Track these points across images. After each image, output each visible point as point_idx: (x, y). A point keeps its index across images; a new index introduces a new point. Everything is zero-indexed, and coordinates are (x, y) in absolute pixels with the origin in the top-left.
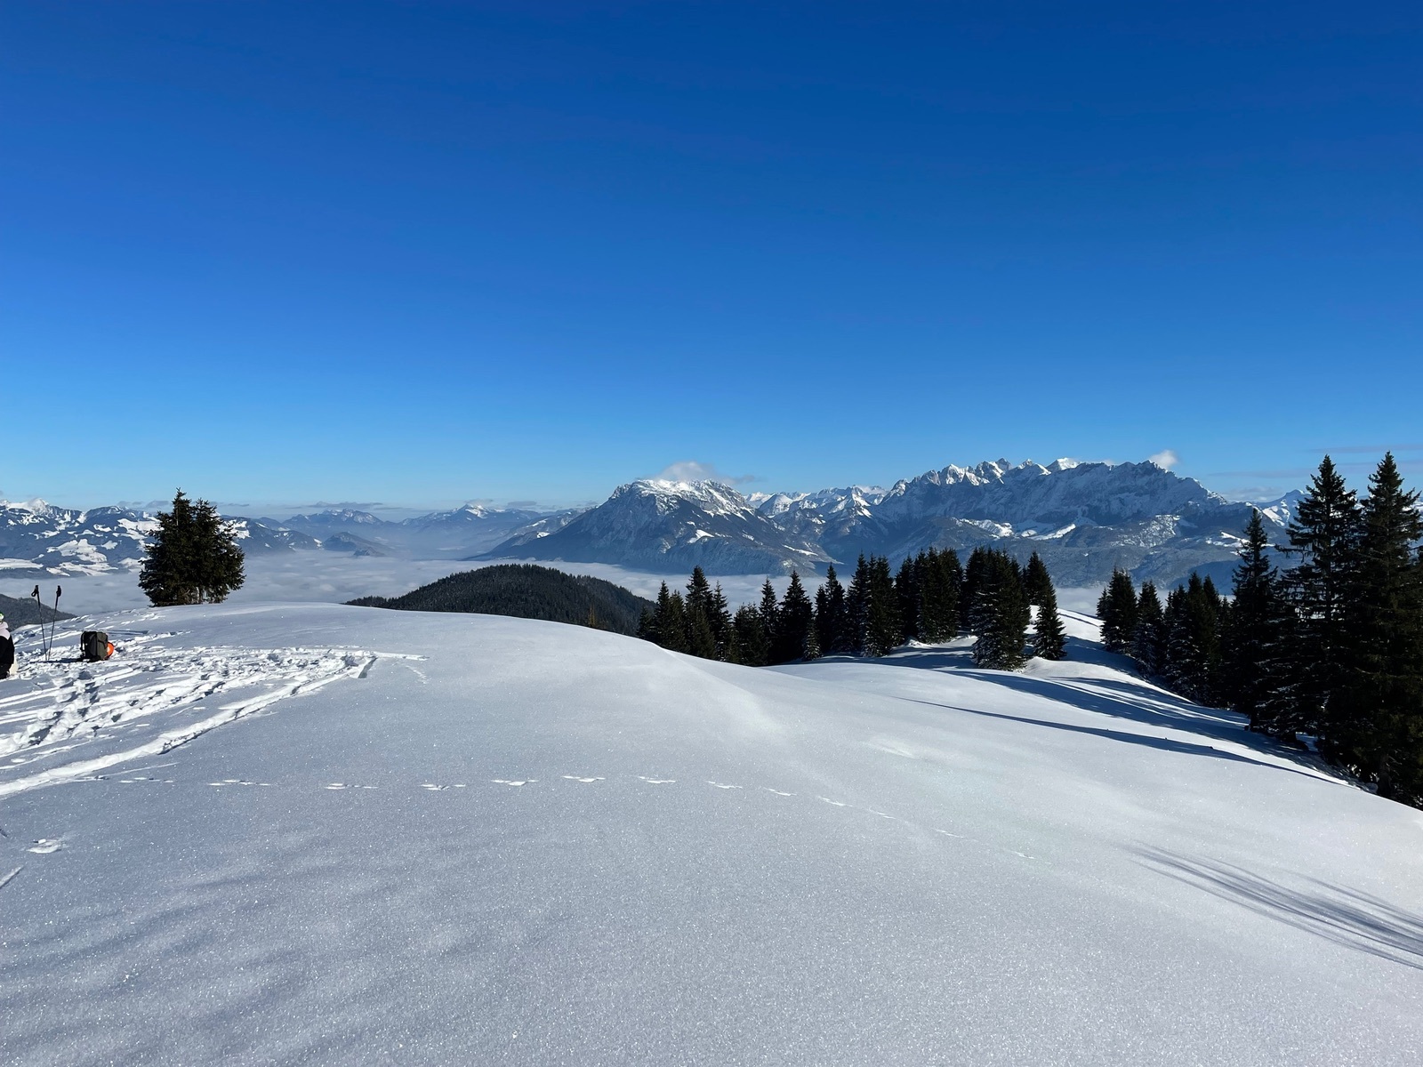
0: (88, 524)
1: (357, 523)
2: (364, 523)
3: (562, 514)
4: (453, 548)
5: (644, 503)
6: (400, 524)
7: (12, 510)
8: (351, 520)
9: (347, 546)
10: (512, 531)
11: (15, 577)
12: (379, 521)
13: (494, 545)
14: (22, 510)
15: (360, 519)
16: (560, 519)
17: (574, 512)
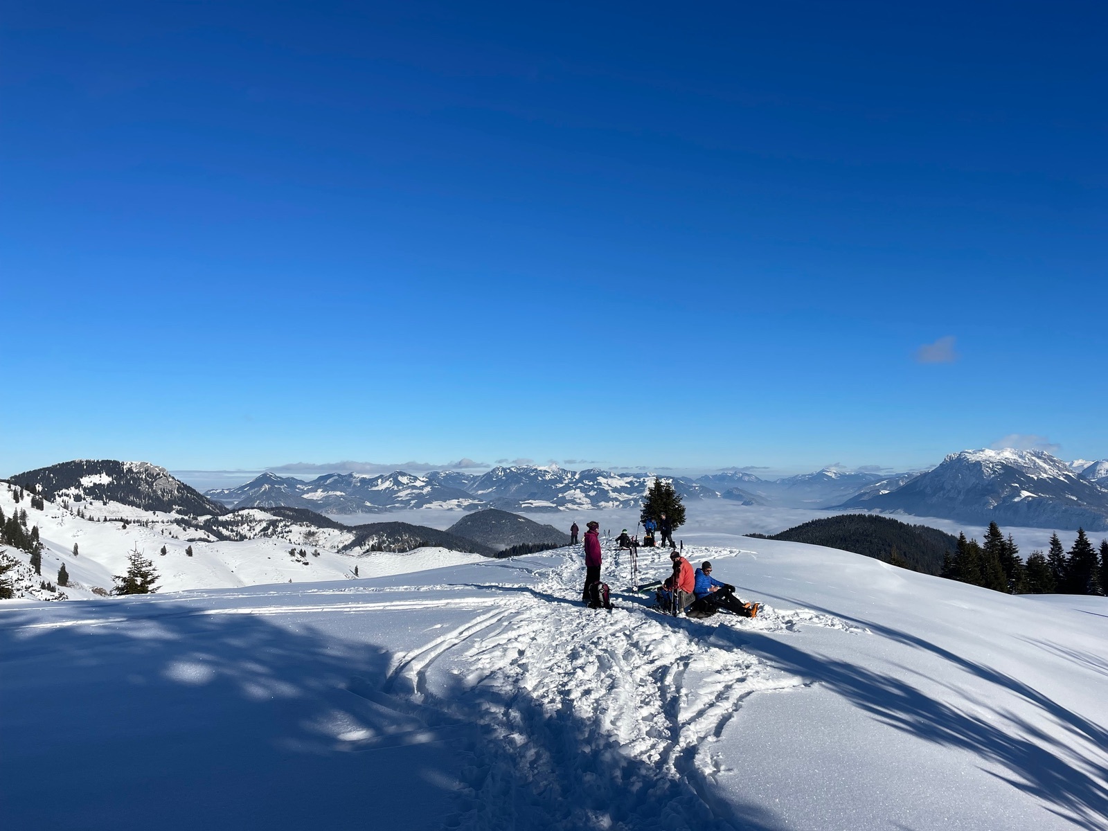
0: (580, 480)
1: (745, 481)
2: (749, 481)
3: (900, 477)
4: (813, 501)
5: (971, 468)
6: (775, 482)
7: (540, 471)
8: (740, 479)
9: (738, 497)
10: (860, 488)
11: (541, 512)
12: (759, 480)
13: (845, 499)
14: (545, 471)
15: (746, 478)
16: (898, 480)
17: (910, 475)
